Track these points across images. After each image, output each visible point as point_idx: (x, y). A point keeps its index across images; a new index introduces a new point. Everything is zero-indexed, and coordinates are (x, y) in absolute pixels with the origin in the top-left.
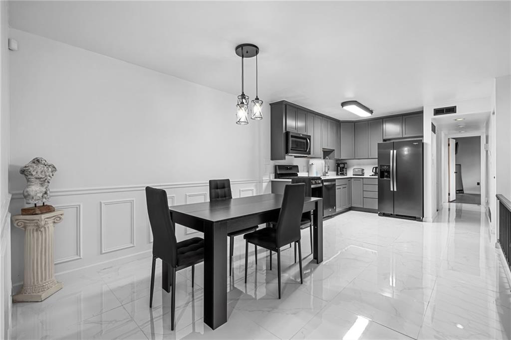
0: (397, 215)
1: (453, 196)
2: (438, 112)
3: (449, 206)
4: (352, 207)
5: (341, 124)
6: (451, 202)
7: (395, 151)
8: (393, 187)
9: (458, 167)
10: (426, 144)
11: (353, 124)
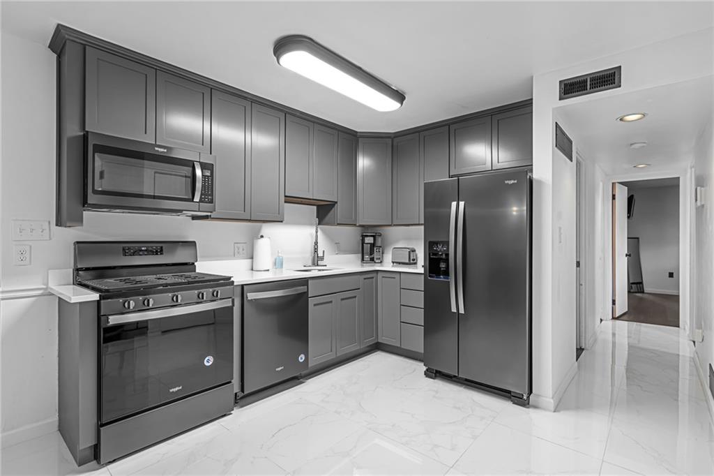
0: (466, 380)
1: (622, 307)
2: (571, 88)
3: (614, 327)
4: (378, 343)
5: (360, 139)
6: (618, 318)
7: (462, 204)
8: (457, 304)
9: (634, 242)
10: (540, 182)
11: (389, 141)
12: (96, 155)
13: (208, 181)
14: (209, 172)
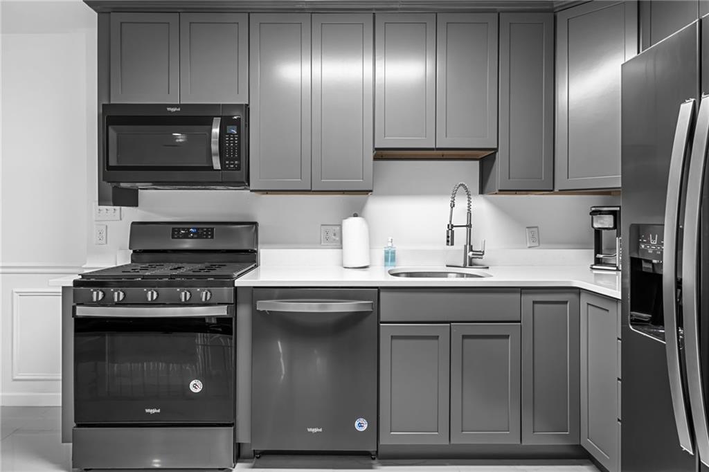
12: (110, 128)
13: (234, 140)
14: (235, 127)
